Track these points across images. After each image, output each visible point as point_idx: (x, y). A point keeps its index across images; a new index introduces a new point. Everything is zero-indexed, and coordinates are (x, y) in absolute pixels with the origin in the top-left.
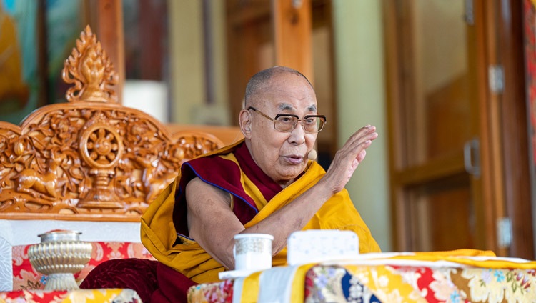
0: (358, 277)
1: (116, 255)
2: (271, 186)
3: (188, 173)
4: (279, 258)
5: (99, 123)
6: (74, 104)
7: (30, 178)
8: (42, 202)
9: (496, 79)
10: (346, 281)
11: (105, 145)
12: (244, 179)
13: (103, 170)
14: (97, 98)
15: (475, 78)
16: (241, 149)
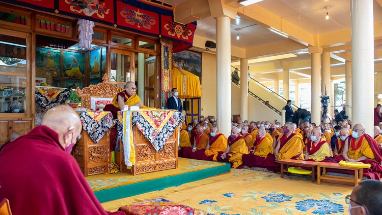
0: (139, 112)
1: (109, 103)
2: (129, 96)
3: (118, 94)
4: (129, 109)
5: (107, 85)
6: (104, 83)
7: (98, 92)
8: (99, 95)
9: (158, 77)
10: (138, 113)
11: (107, 88)
12: (126, 95)
13: (107, 91)
14: (107, 82)
15: (154, 76)
16: (125, 91)
